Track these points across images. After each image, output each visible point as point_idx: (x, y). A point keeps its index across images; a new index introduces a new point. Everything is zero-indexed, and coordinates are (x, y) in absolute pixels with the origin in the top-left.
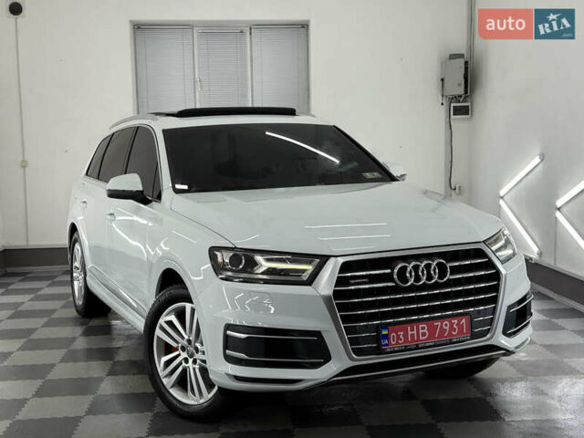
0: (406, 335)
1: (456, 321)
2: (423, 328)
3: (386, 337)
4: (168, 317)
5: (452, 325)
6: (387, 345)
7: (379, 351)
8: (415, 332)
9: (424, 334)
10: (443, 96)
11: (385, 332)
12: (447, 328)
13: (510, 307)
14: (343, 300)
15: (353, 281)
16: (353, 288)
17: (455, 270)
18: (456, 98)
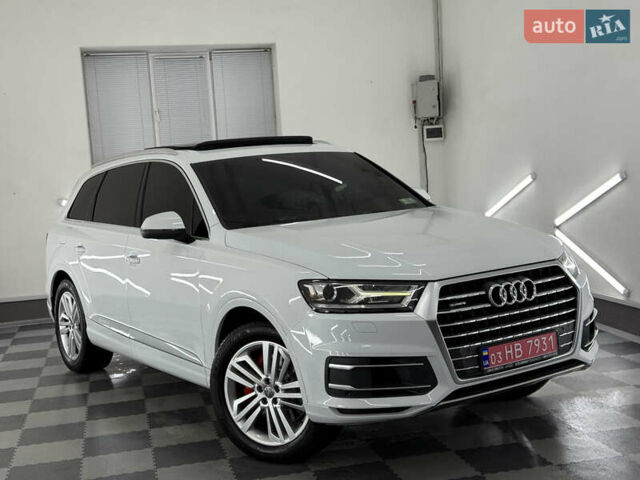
0: (503, 355)
1: (545, 338)
2: (518, 347)
3: (487, 358)
4: (241, 357)
5: (542, 342)
6: (488, 366)
7: (480, 372)
8: (511, 351)
9: (519, 353)
10: (416, 118)
11: (485, 353)
12: (538, 345)
13: (585, 322)
14: (446, 324)
15: (452, 305)
16: (454, 311)
17: (540, 288)
18: (429, 121)
